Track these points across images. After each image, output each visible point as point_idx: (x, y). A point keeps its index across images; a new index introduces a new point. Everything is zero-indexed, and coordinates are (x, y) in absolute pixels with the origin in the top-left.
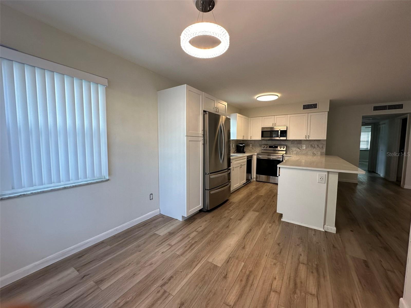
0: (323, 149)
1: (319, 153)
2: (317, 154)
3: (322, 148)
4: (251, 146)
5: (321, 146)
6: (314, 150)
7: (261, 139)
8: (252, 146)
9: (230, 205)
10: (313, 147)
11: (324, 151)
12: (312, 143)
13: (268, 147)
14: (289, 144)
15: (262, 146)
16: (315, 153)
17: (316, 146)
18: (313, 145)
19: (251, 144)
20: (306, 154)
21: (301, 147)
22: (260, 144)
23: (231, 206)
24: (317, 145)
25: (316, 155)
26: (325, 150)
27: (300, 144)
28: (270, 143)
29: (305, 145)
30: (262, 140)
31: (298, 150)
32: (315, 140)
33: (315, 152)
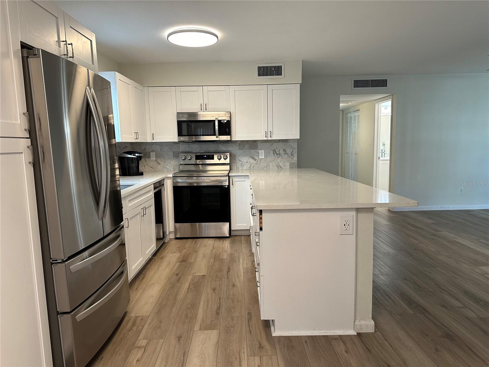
0: (294, 156)
1: (288, 164)
2: (284, 167)
3: (292, 155)
4: (153, 158)
5: (289, 151)
6: (279, 160)
7: (177, 141)
8: (156, 157)
9: (135, 328)
10: (276, 154)
11: (295, 160)
12: (275, 145)
13: (194, 158)
14: (235, 149)
15: (180, 156)
16: (281, 166)
17: (282, 152)
18: (276, 150)
19: (154, 153)
20: (266, 169)
21: (256, 154)
22: (173, 152)
23: (139, 332)
24: (284, 150)
25: (282, 168)
26: (296, 158)
27: (255, 149)
28: (197, 149)
29: (263, 151)
30: (180, 142)
31: (252, 161)
32: (280, 140)
33: (281, 164)
